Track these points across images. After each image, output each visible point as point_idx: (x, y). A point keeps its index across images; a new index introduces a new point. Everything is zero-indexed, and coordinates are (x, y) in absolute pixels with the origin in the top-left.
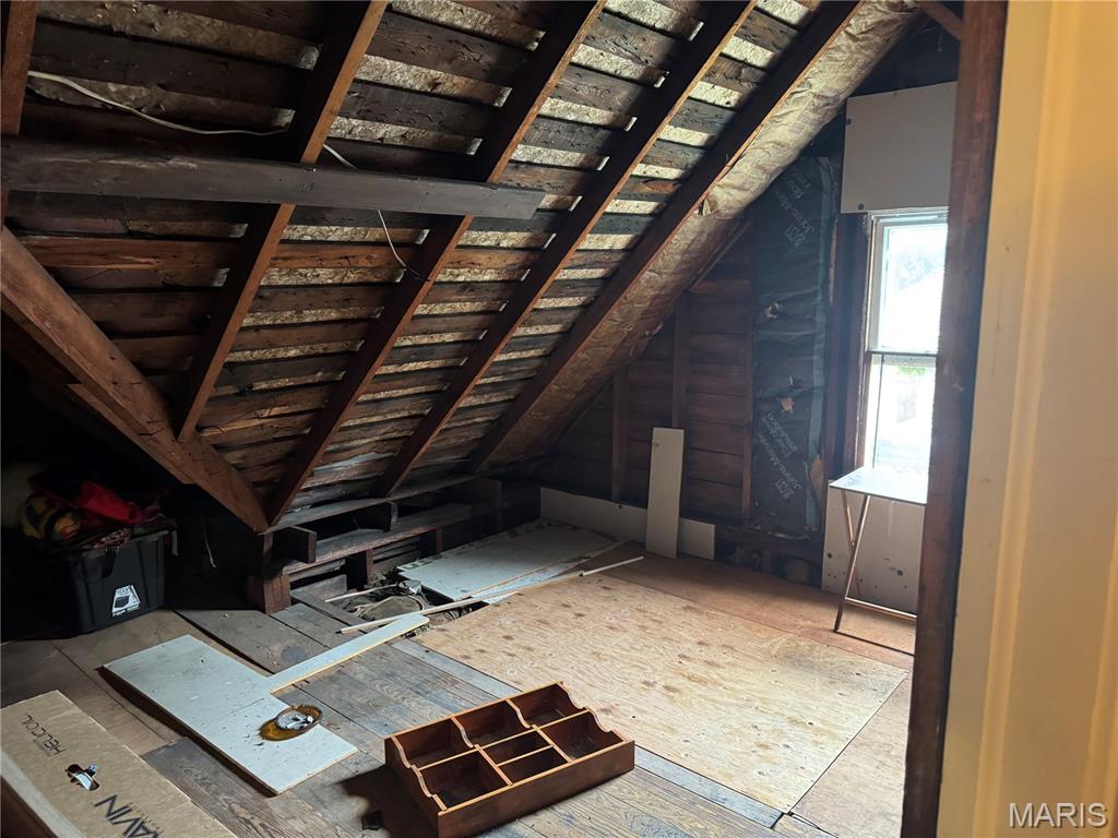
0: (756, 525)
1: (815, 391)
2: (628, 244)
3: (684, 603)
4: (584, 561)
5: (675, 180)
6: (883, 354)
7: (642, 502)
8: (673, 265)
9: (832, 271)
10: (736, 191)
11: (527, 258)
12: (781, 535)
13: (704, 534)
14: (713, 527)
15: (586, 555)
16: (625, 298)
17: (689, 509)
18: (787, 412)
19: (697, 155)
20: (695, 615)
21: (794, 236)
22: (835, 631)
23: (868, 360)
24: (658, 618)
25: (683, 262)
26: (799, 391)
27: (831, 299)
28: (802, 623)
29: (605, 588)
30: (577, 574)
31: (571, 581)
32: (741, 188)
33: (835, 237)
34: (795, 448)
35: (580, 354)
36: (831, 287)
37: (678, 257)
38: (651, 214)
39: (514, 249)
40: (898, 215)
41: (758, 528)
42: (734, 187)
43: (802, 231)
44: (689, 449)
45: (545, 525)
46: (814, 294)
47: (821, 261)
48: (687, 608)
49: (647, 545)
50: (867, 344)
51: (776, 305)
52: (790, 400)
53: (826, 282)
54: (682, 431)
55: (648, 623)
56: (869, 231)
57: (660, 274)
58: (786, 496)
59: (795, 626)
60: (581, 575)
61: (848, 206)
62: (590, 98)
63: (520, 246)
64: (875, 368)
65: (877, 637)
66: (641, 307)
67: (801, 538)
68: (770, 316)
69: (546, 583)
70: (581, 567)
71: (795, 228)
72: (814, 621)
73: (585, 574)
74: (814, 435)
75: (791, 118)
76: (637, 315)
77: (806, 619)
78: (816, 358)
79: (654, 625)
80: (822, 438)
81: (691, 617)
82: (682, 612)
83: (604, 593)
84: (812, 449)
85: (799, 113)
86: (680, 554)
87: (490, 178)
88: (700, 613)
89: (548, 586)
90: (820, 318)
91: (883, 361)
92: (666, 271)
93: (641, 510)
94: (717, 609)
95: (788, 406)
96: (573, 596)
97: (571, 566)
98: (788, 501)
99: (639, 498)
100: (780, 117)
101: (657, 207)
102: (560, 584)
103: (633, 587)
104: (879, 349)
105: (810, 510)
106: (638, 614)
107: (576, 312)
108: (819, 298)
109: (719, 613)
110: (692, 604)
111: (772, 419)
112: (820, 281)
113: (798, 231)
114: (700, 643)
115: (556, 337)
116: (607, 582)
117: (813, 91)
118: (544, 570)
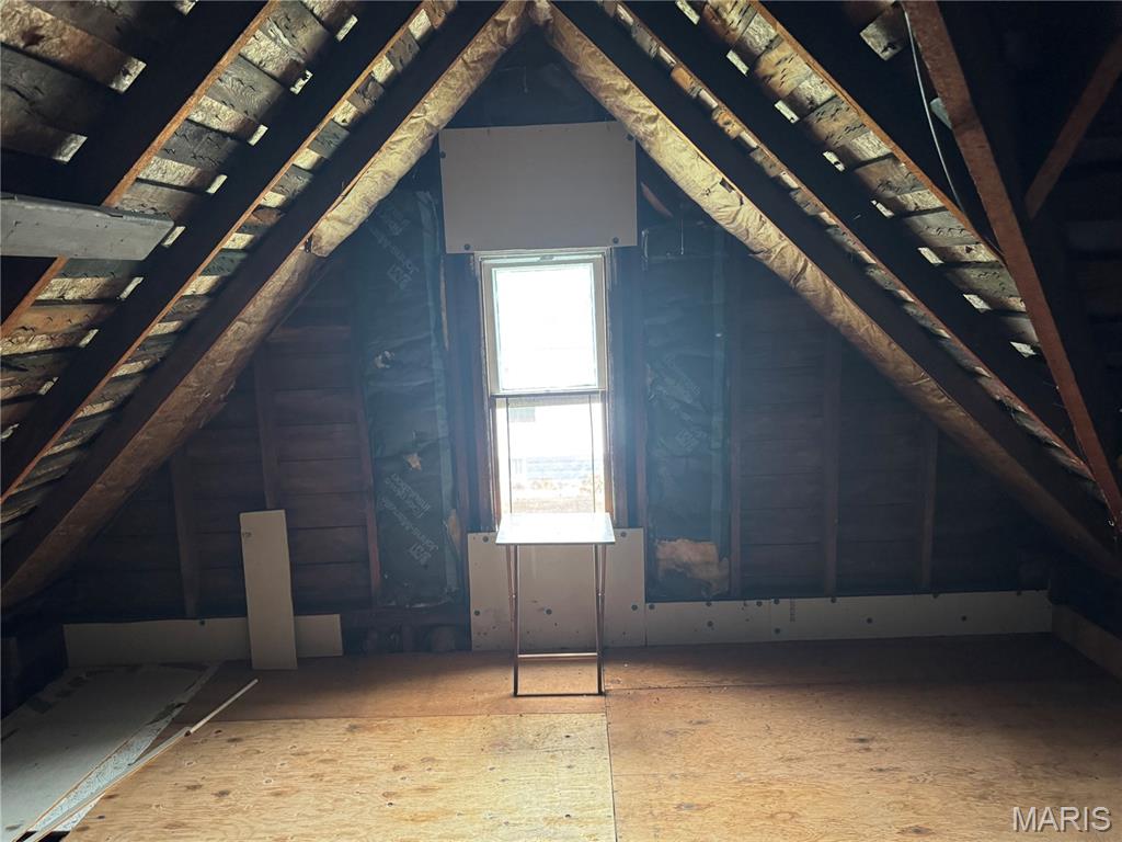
0: (390, 602)
1: (441, 442)
2: (213, 287)
3: (346, 724)
4: (176, 712)
5: (277, 208)
6: (507, 397)
7: (239, 608)
8: (264, 312)
9: (444, 315)
10: (340, 224)
11: (98, 315)
12: (422, 605)
13: (328, 628)
14: (337, 617)
15: (176, 702)
16: (207, 358)
17: (303, 604)
18: (416, 469)
19: (306, 180)
20: (367, 735)
21: (397, 278)
22: (515, 695)
23: (493, 406)
24: (327, 756)
25: (273, 307)
26: (425, 444)
27: (447, 345)
28: (480, 698)
29: (234, 740)
30: (181, 734)
31: (177, 748)
32: (345, 222)
33: (442, 278)
34: (428, 507)
35: (141, 437)
36: (445, 331)
37: (270, 302)
38: (244, 250)
39: (83, 301)
40: (505, 257)
41: (393, 604)
42: (340, 221)
43: (407, 271)
44: (292, 531)
45: (84, 676)
46: (429, 339)
47: (430, 304)
48: (352, 729)
49: (253, 662)
50: (491, 389)
51: (387, 353)
52: (416, 455)
53: (439, 326)
54: (283, 512)
55: (321, 768)
56: (478, 272)
57: (249, 323)
58: (423, 562)
59: (477, 704)
60: (188, 734)
61: (454, 246)
62: (231, 95)
63: (90, 297)
64: (501, 413)
65: (556, 686)
66: (222, 365)
67: (443, 602)
68: (381, 365)
69: (142, 763)
70: (179, 723)
71: (398, 269)
72: (491, 692)
73: (192, 730)
74: (447, 488)
75: (404, 146)
76: (218, 374)
77: (482, 692)
78: (438, 407)
79: (328, 768)
80: (455, 492)
81: (363, 739)
82: (349, 735)
83: (235, 749)
84: (446, 503)
85: (411, 141)
86: (300, 660)
87: (107, 200)
88: (371, 729)
89: (147, 768)
90: (437, 365)
91: (508, 405)
92: (256, 319)
93: (239, 620)
94: (387, 717)
95: (415, 462)
96: (193, 769)
97: (162, 725)
98: (426, 566)
99: (236, 605)
100: (394, 143)
101: (251, 241)
102: (162, 757)
103: (270, 725)
104: (502, 393)
105: (450, 571)
106: (301, 761)
107: (137, 381)
108: (434, 344)
109: (392, 721)
110: (354, 722)
111: (398, 479)
112: (432, 325)
113: (402, 272)
114: (396, 768)
115: (105, 417)
116: (231, 730)
117: (426, 118)
118: (127, 747)
